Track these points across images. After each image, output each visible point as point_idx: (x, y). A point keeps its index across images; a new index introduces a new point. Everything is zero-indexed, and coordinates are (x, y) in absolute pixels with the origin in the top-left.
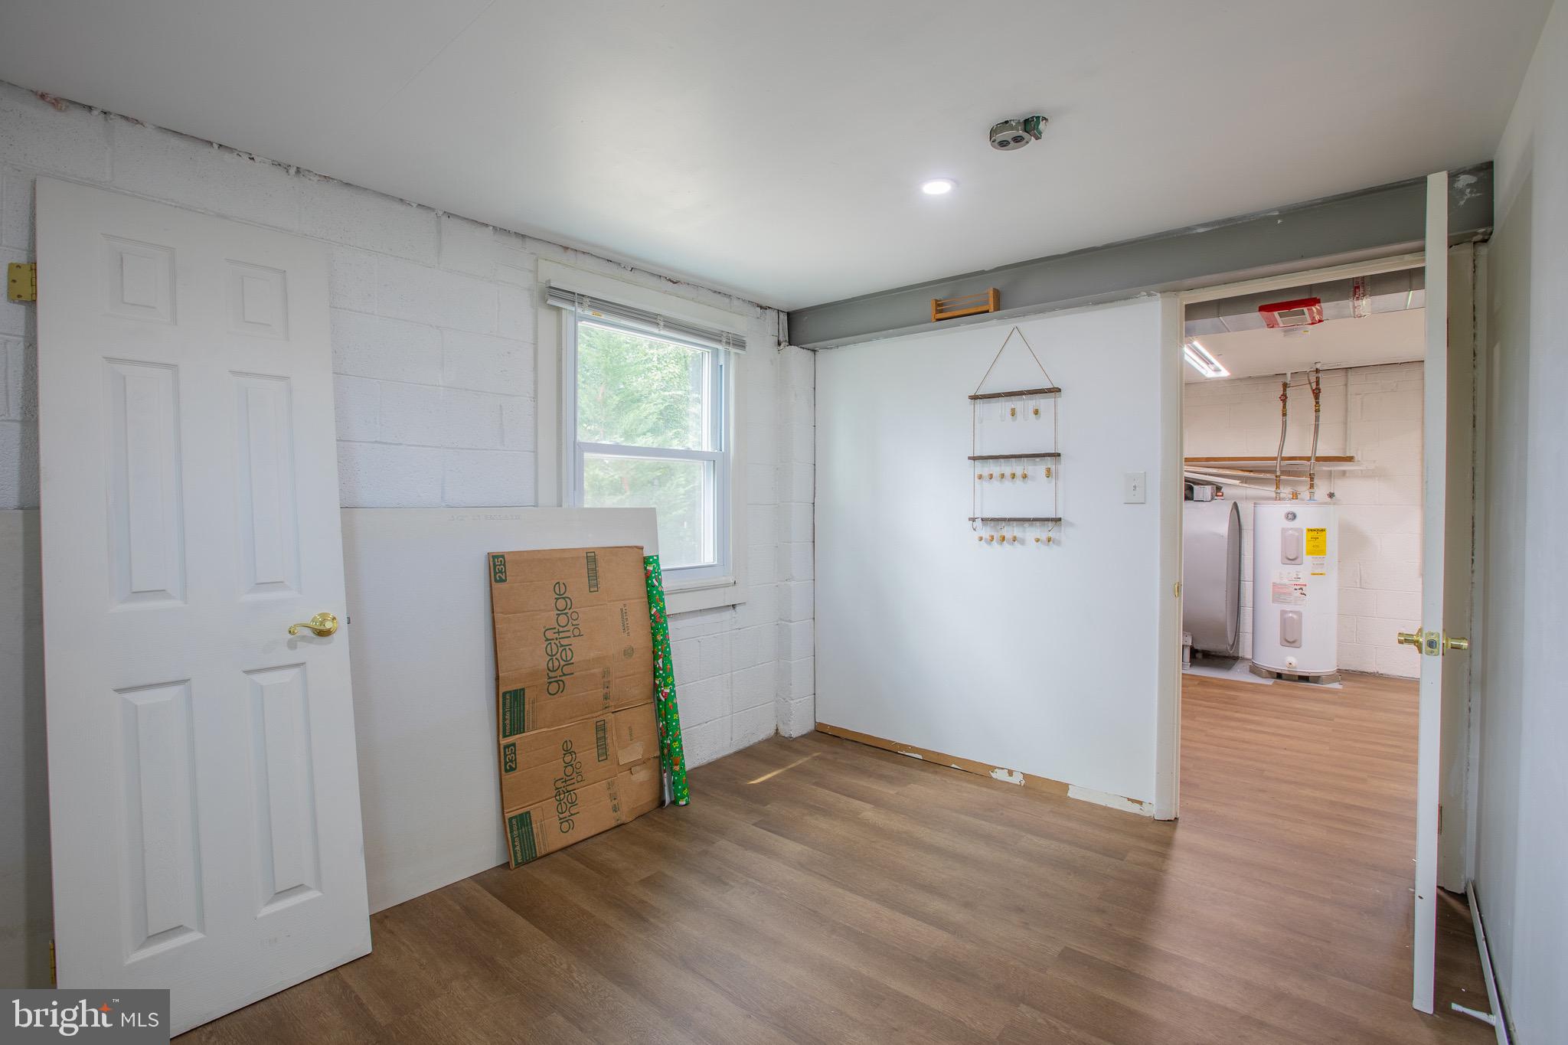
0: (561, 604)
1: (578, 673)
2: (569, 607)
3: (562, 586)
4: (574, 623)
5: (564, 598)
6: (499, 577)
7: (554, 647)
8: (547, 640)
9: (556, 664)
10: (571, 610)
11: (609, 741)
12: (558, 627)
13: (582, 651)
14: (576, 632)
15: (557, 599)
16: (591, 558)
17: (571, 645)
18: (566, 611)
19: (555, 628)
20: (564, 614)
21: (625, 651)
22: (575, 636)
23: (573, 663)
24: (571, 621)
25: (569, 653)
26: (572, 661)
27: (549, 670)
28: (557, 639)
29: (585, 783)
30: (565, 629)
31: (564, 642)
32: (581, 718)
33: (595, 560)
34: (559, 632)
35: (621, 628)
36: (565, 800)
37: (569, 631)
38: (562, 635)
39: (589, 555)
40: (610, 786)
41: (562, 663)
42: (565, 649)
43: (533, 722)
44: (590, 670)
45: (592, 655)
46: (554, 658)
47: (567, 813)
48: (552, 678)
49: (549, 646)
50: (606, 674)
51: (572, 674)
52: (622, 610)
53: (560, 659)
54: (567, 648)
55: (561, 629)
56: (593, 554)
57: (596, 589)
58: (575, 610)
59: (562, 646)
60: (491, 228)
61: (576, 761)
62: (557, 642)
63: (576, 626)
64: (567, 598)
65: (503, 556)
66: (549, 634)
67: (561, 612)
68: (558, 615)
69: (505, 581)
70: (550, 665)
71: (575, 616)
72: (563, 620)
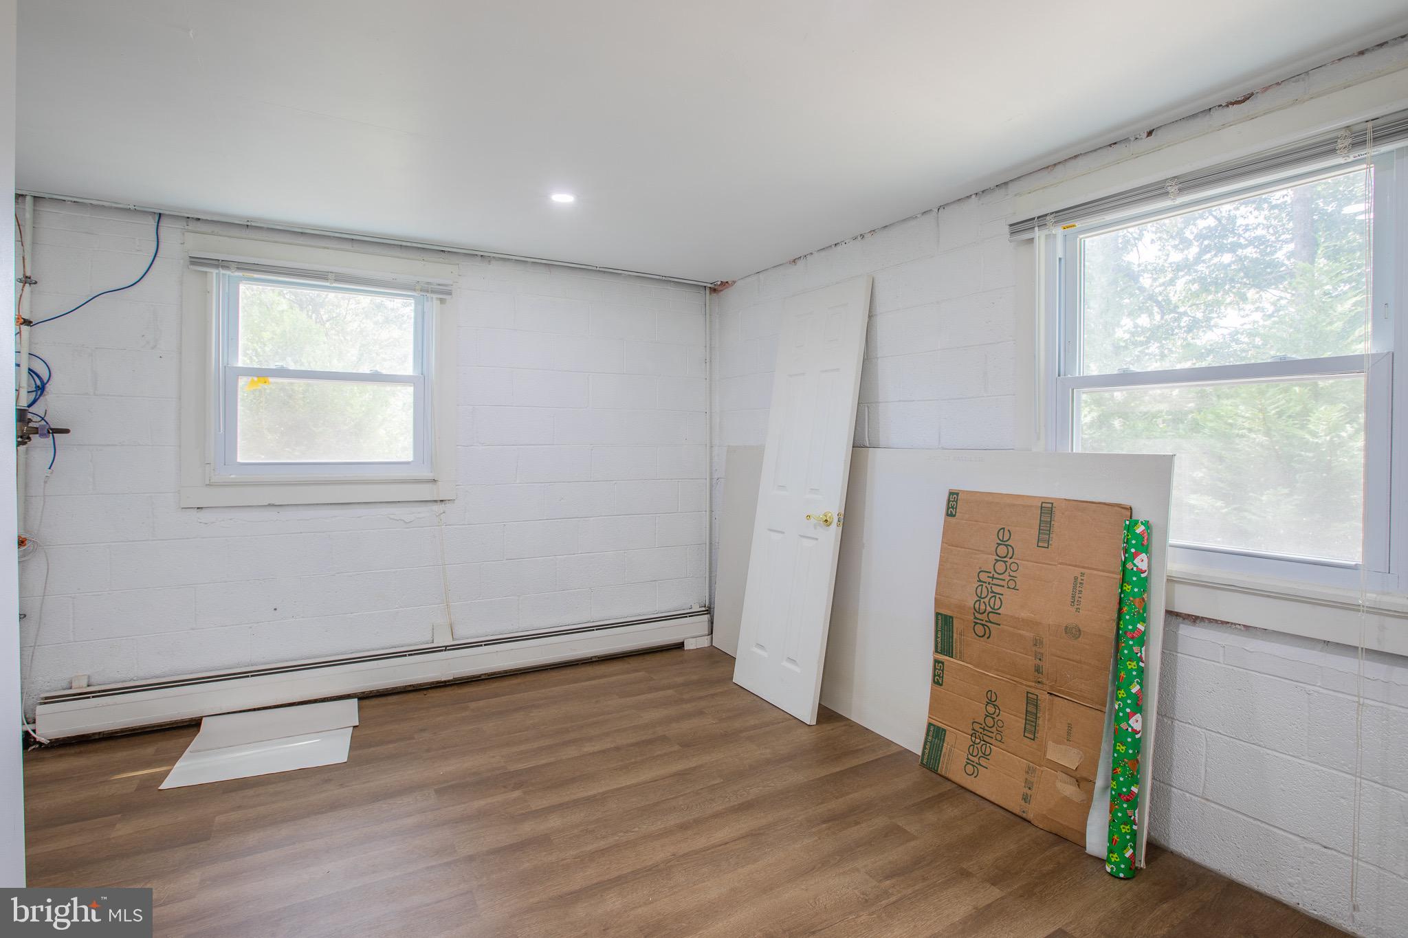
0: (1002, 550)
1: (1006, 627)
2: (1010, 555)
3: (1006, 532)
4: (1012, 574)
5: (1006, 545)
6: (951, 511)
7: (985, 590)
8: (980, 581)
9: (983, 607)
10: (1012, 560)
11: (1040, 722)
12: (993, 572)
13: (1011, 605)
14: (1012, 584)
15: (999, 544)
16: (1047, 510)
17: (1002, 595)
18: (1005, 559)
19: (990, 573)
20: (1003, 561)
21: (1066, 627)
22: (1009, 588)
23: (1000, 614)
24: (1008, 570)
25: (998, 602)
26: (998, 611)
27: (975, 610)
28: (989, 583)
29: (1003, 746)
30: (1001, 577)
31: (996, 589)
32: (1009, 677)
33: (1051, 511)
34: (993, 578)
35: (1069, 599)
36: (979, 746)
37: (1004, 580)
38: (995, 581)
39: (1044, 505)
40: (1029, 771)
41: (989, 609)
42: (995, 596)
43: (960, 652)
44: (1019, 629)
45: (1024, 614)
46: (982, 600)
47: (976, 759)
48: (978, 619)
49: (980, 587)
50: (1037, 642)
51: (999, 625)
52: (1076, 578)
53: (987, 604)
54: (998, 596)
55: (996, 575)
56: (1050, 505)
57: (1046, 545)
58: (1016, 561)
59: (992, 592)
60: (974, 196)
61: (999, 717)
62: (989, 587)
63: (1013, 578)
64: (1010, 546)
65: (957, 494)
66: (983, 577)
67: (1001, 559)
68: (997, 561)
69: (955, 516)
70: (977, 606)
71: (1014, 567)
72: (1000, 567)
